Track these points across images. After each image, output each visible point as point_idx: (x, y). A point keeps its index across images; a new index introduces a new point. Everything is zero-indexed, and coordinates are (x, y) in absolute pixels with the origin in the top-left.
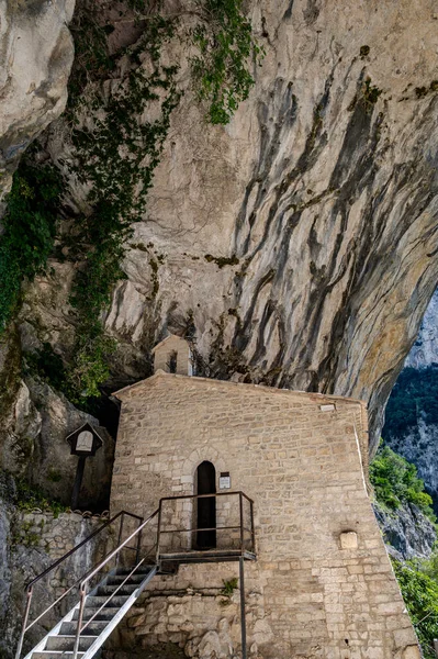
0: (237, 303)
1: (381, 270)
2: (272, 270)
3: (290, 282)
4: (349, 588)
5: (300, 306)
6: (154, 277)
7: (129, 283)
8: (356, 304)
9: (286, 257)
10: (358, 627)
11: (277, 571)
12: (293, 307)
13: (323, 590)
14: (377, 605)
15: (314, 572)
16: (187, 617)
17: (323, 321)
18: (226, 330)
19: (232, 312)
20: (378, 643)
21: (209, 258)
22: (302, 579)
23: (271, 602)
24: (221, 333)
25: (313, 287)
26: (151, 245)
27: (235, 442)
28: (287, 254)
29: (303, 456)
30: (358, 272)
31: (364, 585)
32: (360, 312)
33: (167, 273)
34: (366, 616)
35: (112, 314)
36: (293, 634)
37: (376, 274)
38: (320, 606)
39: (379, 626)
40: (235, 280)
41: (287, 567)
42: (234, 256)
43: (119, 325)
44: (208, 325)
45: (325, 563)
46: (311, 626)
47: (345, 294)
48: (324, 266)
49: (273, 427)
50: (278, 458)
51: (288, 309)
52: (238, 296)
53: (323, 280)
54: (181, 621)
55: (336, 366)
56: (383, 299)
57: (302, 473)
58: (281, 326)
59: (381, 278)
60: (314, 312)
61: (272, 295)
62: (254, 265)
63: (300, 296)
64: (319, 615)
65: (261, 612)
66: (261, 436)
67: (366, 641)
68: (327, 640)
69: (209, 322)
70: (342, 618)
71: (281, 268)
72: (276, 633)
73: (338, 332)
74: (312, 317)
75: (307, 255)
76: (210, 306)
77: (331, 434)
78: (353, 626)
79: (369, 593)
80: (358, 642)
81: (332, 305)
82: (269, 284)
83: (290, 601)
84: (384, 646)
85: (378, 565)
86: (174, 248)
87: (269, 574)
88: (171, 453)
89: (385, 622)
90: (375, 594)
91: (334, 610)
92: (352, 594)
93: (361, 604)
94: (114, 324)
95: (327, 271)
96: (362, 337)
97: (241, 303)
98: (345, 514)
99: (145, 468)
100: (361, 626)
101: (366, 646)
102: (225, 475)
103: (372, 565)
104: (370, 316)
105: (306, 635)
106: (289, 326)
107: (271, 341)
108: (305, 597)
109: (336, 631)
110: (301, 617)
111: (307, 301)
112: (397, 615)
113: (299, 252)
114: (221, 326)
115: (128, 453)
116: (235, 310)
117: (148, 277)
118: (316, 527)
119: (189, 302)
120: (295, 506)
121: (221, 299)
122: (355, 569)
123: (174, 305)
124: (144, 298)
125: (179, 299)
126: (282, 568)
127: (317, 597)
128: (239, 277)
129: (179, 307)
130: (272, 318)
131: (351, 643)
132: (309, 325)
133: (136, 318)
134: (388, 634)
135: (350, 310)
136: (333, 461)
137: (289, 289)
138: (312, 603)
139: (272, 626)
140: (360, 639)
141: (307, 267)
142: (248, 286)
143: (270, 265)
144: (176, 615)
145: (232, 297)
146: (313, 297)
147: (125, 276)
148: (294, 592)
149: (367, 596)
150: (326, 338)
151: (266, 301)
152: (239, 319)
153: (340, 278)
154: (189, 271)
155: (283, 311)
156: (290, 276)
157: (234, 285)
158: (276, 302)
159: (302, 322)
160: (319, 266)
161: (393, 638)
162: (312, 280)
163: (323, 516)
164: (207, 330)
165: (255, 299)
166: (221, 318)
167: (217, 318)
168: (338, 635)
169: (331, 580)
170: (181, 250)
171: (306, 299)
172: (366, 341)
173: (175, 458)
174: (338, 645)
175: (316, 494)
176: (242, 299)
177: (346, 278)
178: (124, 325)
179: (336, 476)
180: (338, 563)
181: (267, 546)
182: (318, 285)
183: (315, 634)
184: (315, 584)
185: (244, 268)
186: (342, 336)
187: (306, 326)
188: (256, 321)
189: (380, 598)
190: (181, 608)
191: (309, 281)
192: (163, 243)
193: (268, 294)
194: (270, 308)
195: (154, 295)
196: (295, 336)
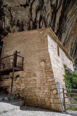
0: (31, 17)
1: (72, 3)
2: (39, 7)
3: (46, 10)
4: (42, 75)
5: (49, 16)
6: (11, 14)
7: (5, 16)
8: (65, 14)
9: (43, 3)
10: (43, 85)
11: (27, 73)
12: (48, 17)
13: (36, 76)
14: (48, 79)
15: (35, 72)
16: (8, 83)
17: (57, 20)
18: (31, 25)
19: (31, 20)
20: (47, 88)
21: (21, 5)
22: (32, 74)
23: (25, 79)
24: (30, 26)
25: (52, 11)
26: (7, 5)
27: (21, 45)
28: (43, 2)
29: (35, 45)
30: (65, 4)
31: (45, 75)
32: (67, 16)
33: (14, 13)
34: (45, 82)
35: (4, 24)
36: (29, 86)
37: (71, 4)
38: (35, 80)
39: (48, 84)
40: (30, 11)
41: (29, 72)
42: (27, 3)
43: (6, 27)
44: (26, 24)
45: (37, 70)
46: (33, 84)
47: (61, 11)
48: (54, 4)
49: (29, 40)
50: (30, 47)
51: (46, 17)
52: (31, 15)
53: (55, 8)
54: (7, 84)
55: (61, 31)
56: (75, 13)
57: (35, 50)
58: (45, 22)
59: (72, 6)
60: (54, 17)
61: (41, 14)
62: (34, 6)
63: (49, 14)
64: (35, 82)
65: (23, 82)
66: (27, 43)
67: (44, 88)
68: (36, 88)
69: (26, 23)
70: (40, 83)
71: (42, 6)
72: (26, 86)
73: (61, 22)
74: (53, 19)
75: (49, 1)
76: (26, 19)
77: (42, 39)
78: (42, 85)
79: (46, 76)
80: (43, 88)
81: (58, 15)
82: (40, 11)
83: (29, 79)
84: (48, 89)
85: (49, 69)
86: (12, 4)
87: (26, 73)
88: (10, 50)
89: (49, 83)
90: (48, 77)
91: (38, 81)
92: (42, 77)
93: (44, 79)
94: (5, 27)
95: (55, 5)
96: (70, 24)
97: (32, 17)
98: (43, 58)
99: (6, 54)
100: (44, 84)
101: (44, 89)
102: (19, 53)
103: (48, 69)
104: (71, 18)
105: (32, 86)
106: (47, 22)
107: (43, 26)
108: (32, 78)
109: (38, 86)
110: (31, 83)
111: (51, 15)
112: (52, 81)
113: (47, 1)
114: (29, 24)
115: (3, 52)
116: (31, 19)
117: (10, 14)
118: (37, 62)
119: (21, 19)
120: (33, 57)
121: (27, 17)
122: (44, 71)
123: (18, 21)
124: (10, 20)
125: (19, 19)
126: (28, 72)
127: (35, 78)
128: (31, 10)
129: (20, 21)
130: (42, 20)
131: (41, 88)
132: (53, 21)
133: (9, 25)
134: (50, 86)
135: (64, 16)
136: (42, 45)
137: (45, 12)
138: (34, 79)
139: (25, 85)
140: (43, 87)
141: (50, 5)
142: (34, 12)
143: (38, 6)
144: (6, 83)
145: (30, 16)
146: (53, 13)
147: (4, 15)
148: (30, 77)
149: (46, 77)
150: (58, 24)
151: (40, 16)
152: (33, 21)
153: (60, 7)
154: (20, 11)
155: (45, 18)
156: (45, 8)
157: (30, 12)
158: (42, 16)
159: (51, 20)
160: (53, 4)
161: (51, 87)
162: (52, 9)
163: (38, 59)
164: (26, 25)
165: (36, 16)
166: (29, 22)
167: (28, 22)
168: (38, 87)
169: (38, 74)
170: (14, 5)
171: (51, 14)
172: (72, 25)
173: (11, 51)
174: (38, 89)
175: (37, 54)
176: (33, 16)
177: (61, 7)
178: (7, 27)
179: (42, 49)
180: (40, 70)
181: (26, 67)
182: (54, 10)
183: (33, 86)
184: (35, 75)
185: (31, 7)
186: (62, 23)
187: (52, 21)
188: (38, 21)
189: (49, 77)
190: (7, 81)
191: (51, 9)
192: (10, 4)
193: (40, 14)
194: (41, 17)
195: (12, 18)
196: (49, 24)
